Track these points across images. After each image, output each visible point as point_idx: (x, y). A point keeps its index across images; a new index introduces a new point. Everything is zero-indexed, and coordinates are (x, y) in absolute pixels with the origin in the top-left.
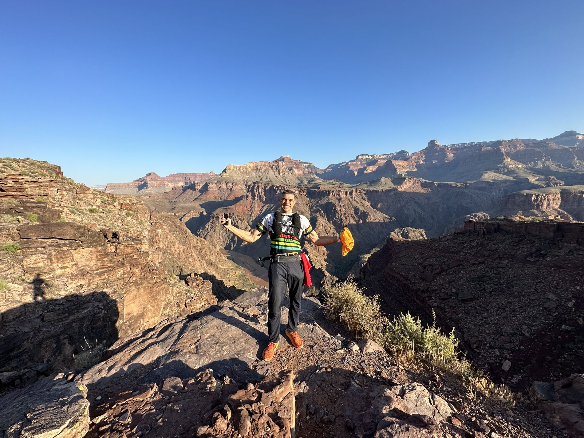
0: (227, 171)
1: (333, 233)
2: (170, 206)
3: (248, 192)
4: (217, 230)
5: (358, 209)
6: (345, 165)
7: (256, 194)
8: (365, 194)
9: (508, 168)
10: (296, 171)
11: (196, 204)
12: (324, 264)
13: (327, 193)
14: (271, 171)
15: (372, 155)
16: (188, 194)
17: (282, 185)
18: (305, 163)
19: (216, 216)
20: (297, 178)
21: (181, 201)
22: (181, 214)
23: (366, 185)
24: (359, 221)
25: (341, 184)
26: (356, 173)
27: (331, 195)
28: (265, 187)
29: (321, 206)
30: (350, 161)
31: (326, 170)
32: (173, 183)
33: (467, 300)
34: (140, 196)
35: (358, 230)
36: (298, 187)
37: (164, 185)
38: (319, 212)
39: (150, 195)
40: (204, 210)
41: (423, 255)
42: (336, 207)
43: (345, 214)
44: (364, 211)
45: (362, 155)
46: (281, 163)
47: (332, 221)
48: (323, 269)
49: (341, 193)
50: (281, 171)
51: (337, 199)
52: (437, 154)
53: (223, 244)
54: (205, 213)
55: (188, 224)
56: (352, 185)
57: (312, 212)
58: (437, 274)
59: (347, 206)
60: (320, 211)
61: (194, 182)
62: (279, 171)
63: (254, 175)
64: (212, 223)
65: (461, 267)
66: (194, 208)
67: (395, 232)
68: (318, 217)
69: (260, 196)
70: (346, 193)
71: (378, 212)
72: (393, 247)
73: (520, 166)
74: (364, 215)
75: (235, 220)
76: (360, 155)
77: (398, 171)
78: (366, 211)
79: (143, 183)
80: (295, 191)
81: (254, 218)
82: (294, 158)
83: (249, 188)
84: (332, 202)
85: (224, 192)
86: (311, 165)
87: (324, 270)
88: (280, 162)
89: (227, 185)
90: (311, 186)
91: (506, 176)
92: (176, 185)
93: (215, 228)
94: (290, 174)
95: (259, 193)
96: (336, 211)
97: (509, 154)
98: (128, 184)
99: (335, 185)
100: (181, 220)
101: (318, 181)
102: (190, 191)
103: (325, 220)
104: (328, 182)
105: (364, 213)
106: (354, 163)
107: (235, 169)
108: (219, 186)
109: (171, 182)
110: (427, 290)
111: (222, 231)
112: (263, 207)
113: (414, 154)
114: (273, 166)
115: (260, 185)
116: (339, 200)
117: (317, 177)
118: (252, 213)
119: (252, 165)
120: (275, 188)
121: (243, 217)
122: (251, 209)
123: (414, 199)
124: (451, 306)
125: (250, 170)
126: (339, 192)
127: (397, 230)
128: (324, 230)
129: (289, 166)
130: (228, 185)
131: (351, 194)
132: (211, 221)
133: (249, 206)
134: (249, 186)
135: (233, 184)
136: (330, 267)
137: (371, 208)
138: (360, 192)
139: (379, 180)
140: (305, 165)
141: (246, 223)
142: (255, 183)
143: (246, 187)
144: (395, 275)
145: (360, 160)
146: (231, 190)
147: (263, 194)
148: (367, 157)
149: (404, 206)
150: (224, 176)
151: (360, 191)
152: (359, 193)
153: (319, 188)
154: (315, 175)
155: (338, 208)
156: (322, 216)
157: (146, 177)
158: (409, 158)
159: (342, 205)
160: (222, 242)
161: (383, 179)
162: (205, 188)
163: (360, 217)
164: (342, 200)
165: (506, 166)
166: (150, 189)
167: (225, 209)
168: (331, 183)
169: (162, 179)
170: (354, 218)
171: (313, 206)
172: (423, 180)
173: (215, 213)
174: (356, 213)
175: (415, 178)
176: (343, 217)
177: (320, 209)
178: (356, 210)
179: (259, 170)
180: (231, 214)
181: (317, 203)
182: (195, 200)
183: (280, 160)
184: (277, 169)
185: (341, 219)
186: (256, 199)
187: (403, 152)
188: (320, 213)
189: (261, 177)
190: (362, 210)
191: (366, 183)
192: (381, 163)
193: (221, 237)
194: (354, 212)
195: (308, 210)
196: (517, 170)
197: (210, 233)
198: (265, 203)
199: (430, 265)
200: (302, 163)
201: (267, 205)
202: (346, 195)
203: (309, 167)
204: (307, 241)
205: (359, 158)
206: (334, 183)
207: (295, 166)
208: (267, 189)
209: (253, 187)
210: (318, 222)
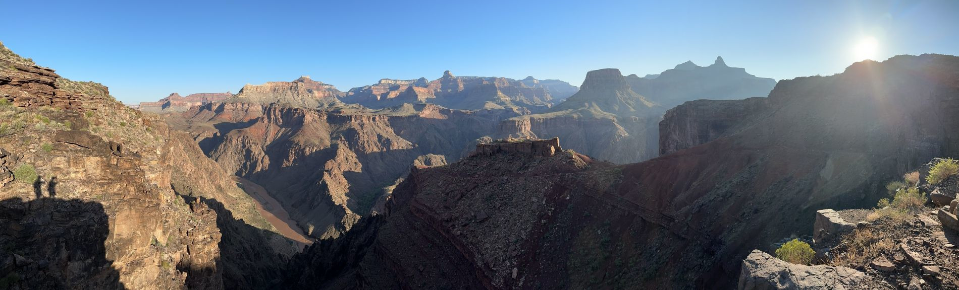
0: (244, 91)
1: (355, 163)
2: (187, 124)
3: (264, 114)
4: (230, 153)
5: (381, 136)
6: (368, 89)
7: (273, 116)
8: (388, 120)
9: (500, 100)
10: (316, 94)
11: (210, 125)
12: (345, 199)
13: (349, 118)
14: (289, 92)
15: (394, 80)
16: (204, 114)
17: (300, 108)
18: (326, 85)
19: (229, 138)
20: (317, 100)
21: (197, 120)
22: (195, 133)
23: (389, 111)
24: (382, 149)
25: (364, 109)
26: (379, 98)
27: (353, 121)
28: (283, 109)
29: (342, 132)
30: (373, 85)
31: (347, 93)
33: (482, 221)
34: (163, 114)
35: (382, 159)
36: (317, 111)
37: (183, 105)
39: (170, 113)
40: (217, 131)
41: (446, 182)
42: (358, 134)
43: (368, 141)
45: (385, 79)
46: (300, 84)
47: (354, 149)
48: (343, 204)
49: (363, 119)
50: (300, 93)
51: (359, 124)
52: (451, 84)
53: (235, 169)
54: (219, 134)
55: (201, 144)
56: (376, 111)
57: (332, 138)
58: (459, 200)
59: (370, 133)
60: (341, 138)
61: (211, 101)
62: (298, 92)
63: (271, 95)
64: (225, 145)
65: (476, 189)
66: (209, 129)
67: (418, 160)
68: (338, 144)
69: (276, 119)
70: (369, 118)
71: (402, 139)
72: (418, 175)
73: (507, 99)
74: (388, 142)
76: (383, 79)
77: (419, 97)
78: (389, 138)
79: (166, 102)
80: (314, 115)
81: (269, 143)
82: (314, 79)
83: (265, 110)
84: (354, 128)
85: (240, 113)
86: (333, 88)
87: (345, 206)
88: (299, 82)
89: (243, 106)
90: (332, 110)
91: (499, 106)
92: (194, 104)
93: (227, 151)
94: (310, 96)
95: (275, 116)
96: (359, 138)
97: (500, 89)
98: (155, 103)
99: (358, 110)
100: (195, 139)
101: (340, 105)
102: (206, 111)
103: (346, 148)
104: (351, 106)
105: (388, 140)
106: (377, 87)
107: (252, 89)
108: (235, 106)
109: (190, 102)
110: (451, 218)
111: (235, 155)
112: (279, 131)
113: (433, 82)
114: (292, 86)
115: (277, 106)
116: (362, 126)
117: (338, 101)
118: (267, 137)
119: (269, 85)
120: (293, 110)
121: (257, 141)
122: (266, 133)
123: (434, 125)
124: (472, 231)
125: (268, 90)
126: (361, 118)
127: (420, 157)
128: (345, 159)
129: (309, 87)
131: (374, 119)
132: (224, 143)
133: (265, 129)
134: (266, 108)
135: (249, 104)
136: (351, 203)
137: (395, 135)
138: (383, 118)
139: (402, 106)
140: (325, 87)
141: (260, 148)
142: (271, 104)
143: (263, 109)
144: (421, 207)
145: (383, 85)
146: (246, 111)
147: (280, 116)
148: (390, 82)
149: (426, 132)
150: (241, 96)
151: (383, 116)
153: (341, 112)
154: (336, 99)
155: (361, 134)
156: (344, 143)
157: (169, 96)
158: (428, 86)
159: (365, 131)
160: (234, 167)
161: (406, 105)
162: (221, 108)
163: (383, 145)
164: (365, 126)
165: (499, 99)
166: (171, 108)
167: (239, 131)
168: (353, 108)
169: (182, 99)
170: (377, 146)
171: (334, 133)
172: (441, 107)
173: (229, 135)
174: (379, 140)
175: (434, 105)
176: (366, 145)
177: (341, 135)
178: (380, 137)
179: (276, 91)
180: (245, 137)
181: (338, 129)
182: (210, 120)
183: (300, 81)
184: (296, 91)
185: (364, 148)
186: (272, 123)
187: (423, 79)
188: (341, 140)
189: (279, 98)
190: (386, 137)
191: (389, 109)
192: (403, 89)
193: (233, 161)
194: (377, 139)
195: (328, 137)
196: (506, 102)
197: (222, 156)
198: (281, 127)
199: (452, 191)
200: (323, 84)
201: (284, 129)
202: (369, 120)
203: (330, 89)
204: (327, 171)
205: (382, 82)
206: (357, 107)
207: (315, 88)
208: (284, 111)
209: (270, 109)
210: (339, 150)
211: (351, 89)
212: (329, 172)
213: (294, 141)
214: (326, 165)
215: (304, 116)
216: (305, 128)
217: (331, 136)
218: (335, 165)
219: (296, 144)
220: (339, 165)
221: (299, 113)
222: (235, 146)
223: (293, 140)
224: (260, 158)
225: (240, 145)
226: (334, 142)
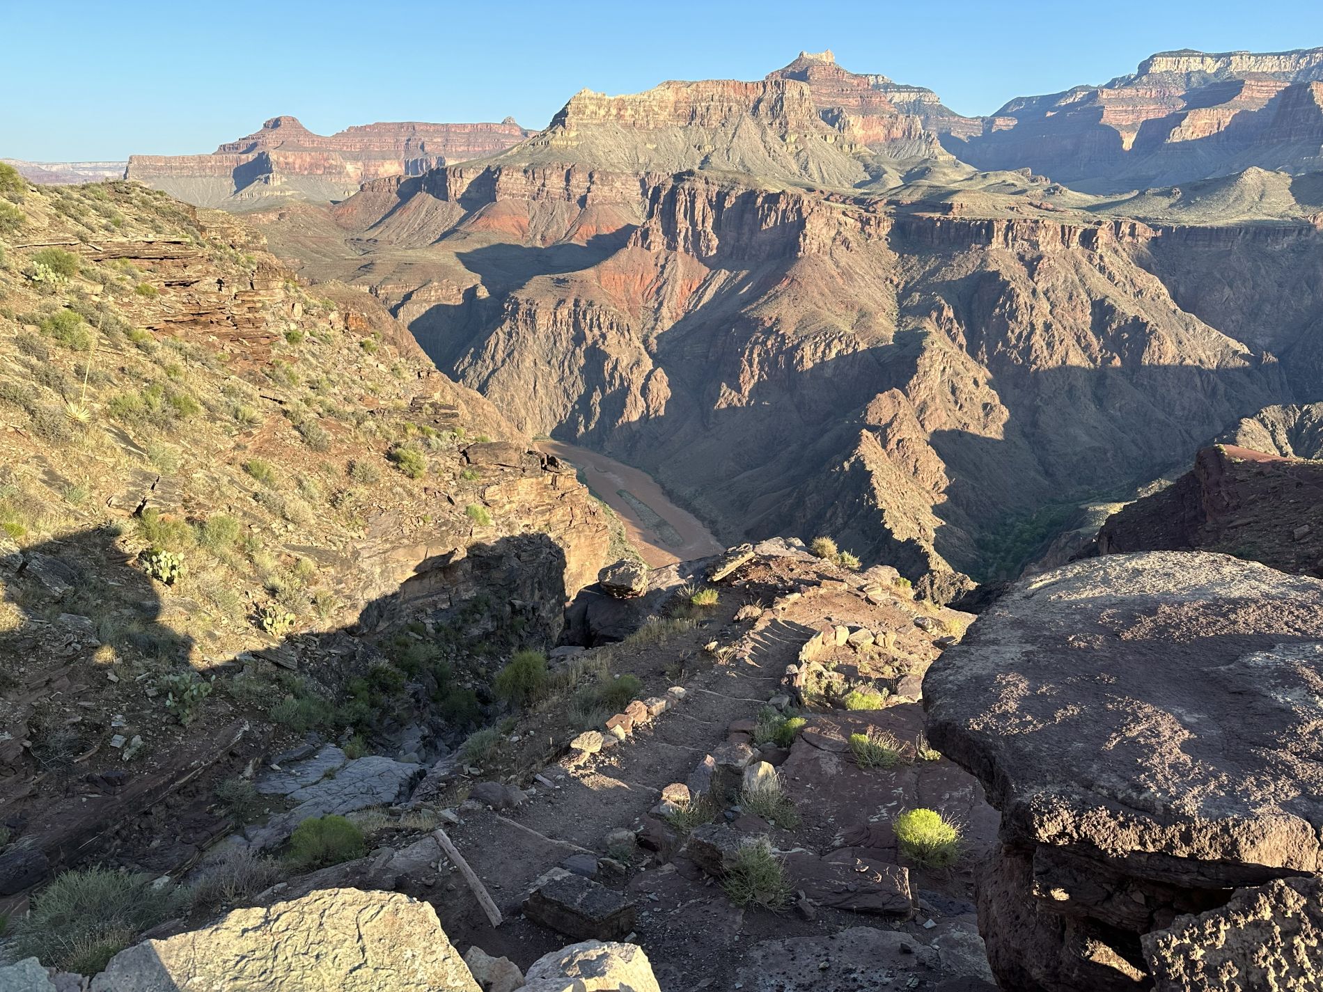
0: (571, 120)
1: (985, 406)
2: (353, 255)
3: (650, 215)
4: (528, 362)
5: (1111, 309)
6: (1081, 103)
7: (683, 225)
8: (1153, 243)
10: (857, 128)
11: (445, 255)
12: (932, 522)
13: (981, 232)
14: (749, 123)
15: (1218, 57)
16: (418, 209)
17: (790, 190)
18: (899, 89)
19: (524, 307)
20: (858, 157)
21: (394, 237)
22: (394, 291)
23: (1166, 202)
24: (1108, 361)
25: (1050, 192)
26: (1128, 142)
27: (997, 242)
28: (721, 197)
29: (948, 288)
30: (1110, 86)
31: (988, 122)
32: (360, 164)
34: (243, 212)
35: (1099, 401)
36: (858, 201)
37: (329, 170)
38: (934, 315)
39: (279, 208)
40: (472, 279)
42: (1011, 296)
43: (1048, 327)
44: (1136, 318)
45: (1171, 54)
46: (792, 90)
47: (989, 353)
48: (923, 543)
49: (1041, 236)
50: (793, 124)
51: (1021, 258)
53: (549, 418)
54: (483, 293)
55: (419, 329)
56: (1102, 199)
57: (904, 311)
59: (1061, 295)
60: (940, 310)
61: (441, 160)
62: (784, 125)
63: (679, 139)
64: (510, 334)
66: (443, 272)
67: (1262, 421)
68: (927, 334)
69: (697, 236)
70: (1065, 234)
71: (1201, 326)
74: (1139, 332)
75: (596, 330)
76: (1163, 55)
78: (1145, 317)
79: (251, 157)
80: (843, 218)
81: (667, 324)
83: (654, 199)
84: (997, 274)
85: (558, 211)
86: (927, 100)
87: (929, 548)
88: (789, 83)
89: (568, 180)
90: (916, 197)
92: (372, 170)
93: (521, 354)
94: (831, 140)
95: (693, 223)
96: (1013, 315)
98: (201, 159)
99: (1023, 198)
100: (394, 312)
102: (425, 200)
103: (956, 349)
104: (992, 180)
105: (1137, 326)
106: (1128, 92)
107: (602, 112)
108: (539, 183)
109: (355, 158)
111: (547, 369)
112: (706, 283)
114: (759, 101)
115: (700, 185)
116: (1032, 265)
117: (944, 157)
118: (661, 304)
119: (670, 96)
120: (760, 200)
121: (627, 320)
122: (659, 289)
125: (664, 115)
126: (1034, 230)
127: (1272, 412)
128: (948, 390)
129: (828, 102)
130: (573, 182)
131: (1088, 239)
132: (506, 327)
133: (653, 275)
134: (657, 190)
135: (591, 176)
136: (955, 541)
137: (1173, 306)
138: (1132, 234)
140: (898, 97)
141: (638, 343)
142: (679, 177)
143: (645, 193)
145: (1160, 82)
146: (583, 201)
147: (709, 224)
148: (1195, 65)
150: (558, 141)
151: (1133, 227)
152: (1128, 239)
153: (951, 207)
154: (938, 148)
155: (1024, 297)
156: (949, 331)
157: (261, 135)
159: (1041, 287)
160: (546, 412)
162: (485, 190)
163: (1113, 344)
164: (1043, 264)
166: (277, 183)
167: (559, 281)
168: (1004, 187)
169: (321, 145)
170: (1086, 348)
171: (914, 289)
173: (521, 296)
174: (1099, 327)
176: (1038, 341)
177: (941, 298)
178: (1102, 311)
179: (698, 121)
180: (583, 303)
181: (933, 273)
182: (444, 236)
183: (793, 76)
184: (775, 117)
185: (1027, 350)
186: (681, 249)
188: (938, 319)
189: (708, 148)
190: (1131, 312)
191: (1168, 194)
192: (1256, 97)
193: (541, 391)
194: (1089, 319)
195: (890, 304)
197: (503, 374)
198: (714, 265)
200: (888, 87)
201: (723, 275)
202: (1066, 242)
203: (916, 108)
204: (872, 429)
205: (1152, 70)
206: (1020, 185)
207: (853, 102)
208: (728, 205)
209: (673, 194)
210: (927, 354)
211: (1007, 106)
212: (882, 432)
213: (759, 321)
214: (872, 407)
215: (801, 224)
216: (803, 270)
217: (900, 302)
218: (907, 409)
219: (769, 332)
220: (922, 409)
221: (784, 211)
222: (548, 338)
223: (755, 314)
224: (638, 381)
225: (566, 334)
226: (911, 323)
